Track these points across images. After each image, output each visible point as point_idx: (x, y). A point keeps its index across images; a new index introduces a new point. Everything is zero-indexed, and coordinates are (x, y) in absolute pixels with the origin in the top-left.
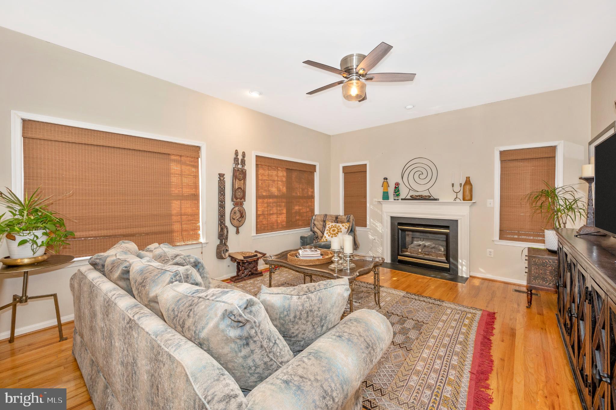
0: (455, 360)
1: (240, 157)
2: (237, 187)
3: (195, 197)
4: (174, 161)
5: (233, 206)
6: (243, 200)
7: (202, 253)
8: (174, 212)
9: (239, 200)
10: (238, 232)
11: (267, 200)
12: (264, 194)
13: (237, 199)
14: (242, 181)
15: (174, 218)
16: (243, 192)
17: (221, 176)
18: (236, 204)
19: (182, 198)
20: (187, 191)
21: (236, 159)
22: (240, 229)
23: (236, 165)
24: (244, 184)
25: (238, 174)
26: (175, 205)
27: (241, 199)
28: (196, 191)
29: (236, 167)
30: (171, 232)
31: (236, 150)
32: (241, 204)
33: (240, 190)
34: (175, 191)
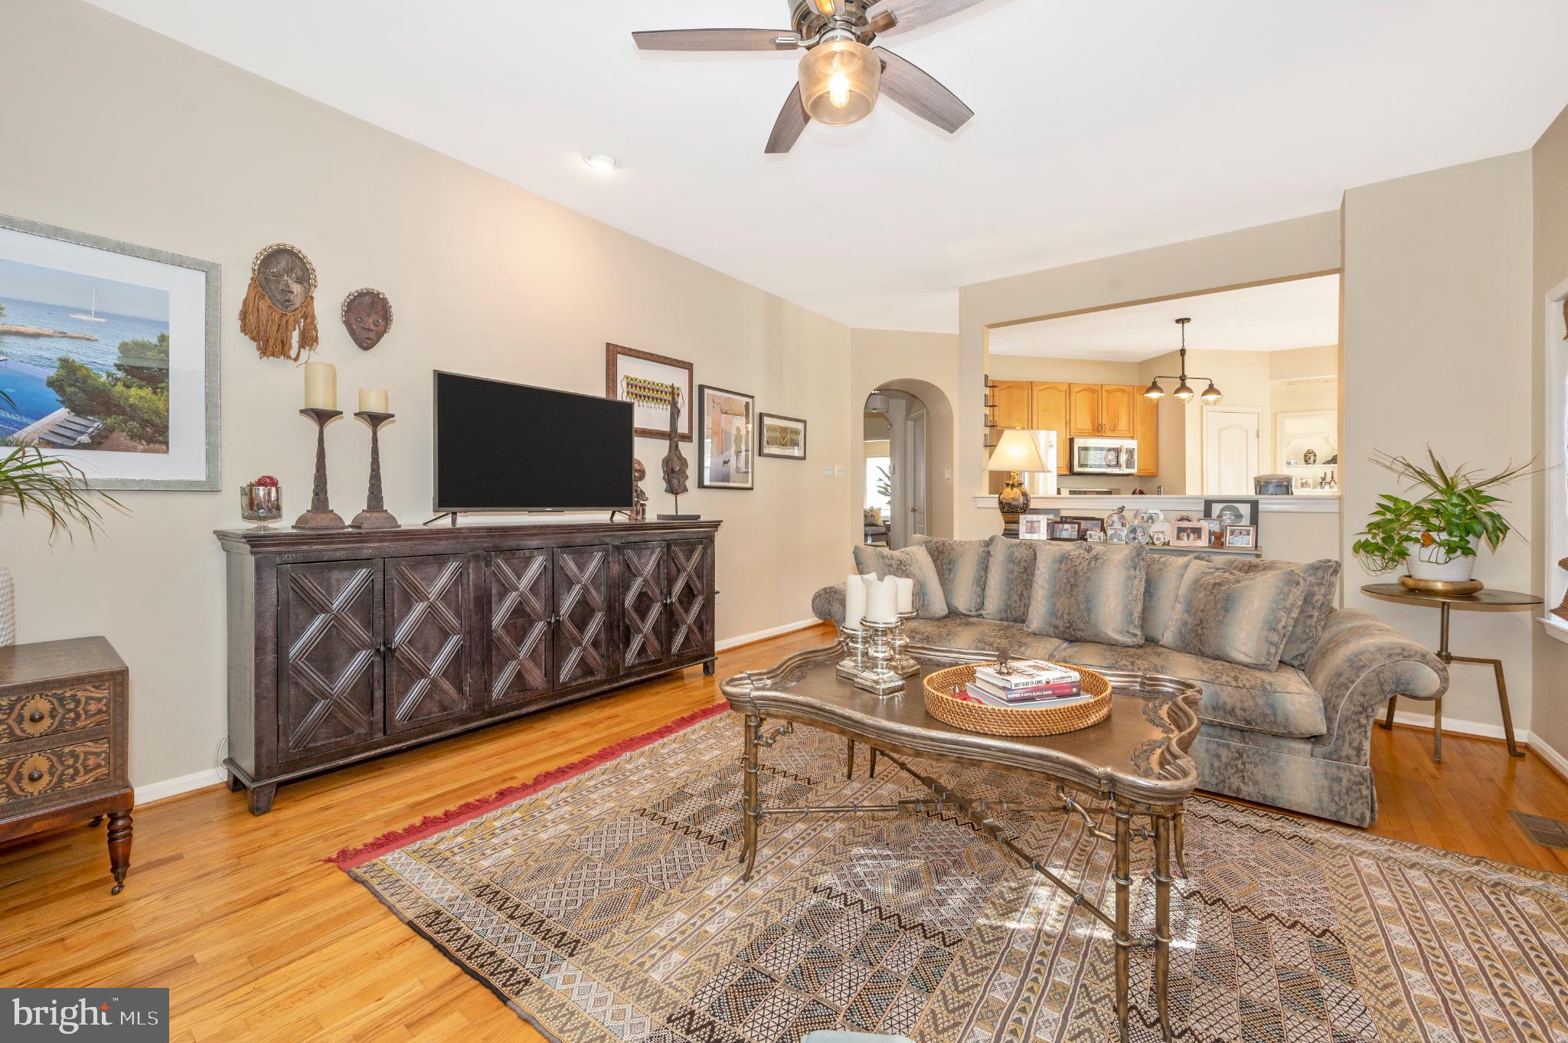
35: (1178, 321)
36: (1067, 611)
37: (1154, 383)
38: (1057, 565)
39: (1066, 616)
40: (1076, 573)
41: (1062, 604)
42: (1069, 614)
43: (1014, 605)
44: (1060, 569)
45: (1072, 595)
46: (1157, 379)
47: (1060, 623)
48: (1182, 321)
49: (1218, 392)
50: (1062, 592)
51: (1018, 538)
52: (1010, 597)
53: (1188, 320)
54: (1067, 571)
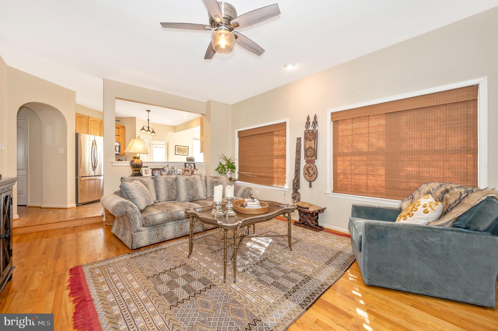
0: (110, 298)
1: (312, 120)
2: (307, 147)
3: (284, 157)
4: (276, 135)
5: (306, 164)
6: (314, 158)
7: (285, 195)
8: (275, 166)
9: (310, 158)
10: (310, 186)
11: (350, 157)
12: (346, 151)
13: (308, 157)
14: (313, 141)
15: (275, 170)
16: (314, 151)
17: (299, 139)
18: (308, 162)
19: (278, 157)
20: (280, 153)
21: (308, 124)
22: (313, 184)
23: (306, 128)
24: (316, 143)
25: (308, 135)
26: (276, 161)
27: (312, 157)
28: (285, 153)
29: (306, 131)
30: (273, 178)
31: (309, 116)
32: (313, 162)
33: (310, 149)
34: (276, 153)
35: (147, 111)
36: (192, 193)
37: (143, 128)
38: (186, 182)
39: (192, 195)
40: (192, 183)
41: (191, 192)
42: (193, 194)
43: (171, 195)
44: (187, 183)
45: (193, 189)
46: (144, 127)
47: (191, 197)
48: (149, 111)
49: (155, 133)
50: (190, 189)
51: (142, 176)
52: (169, 193)
53: (150, 111)
54: (190, 183)
